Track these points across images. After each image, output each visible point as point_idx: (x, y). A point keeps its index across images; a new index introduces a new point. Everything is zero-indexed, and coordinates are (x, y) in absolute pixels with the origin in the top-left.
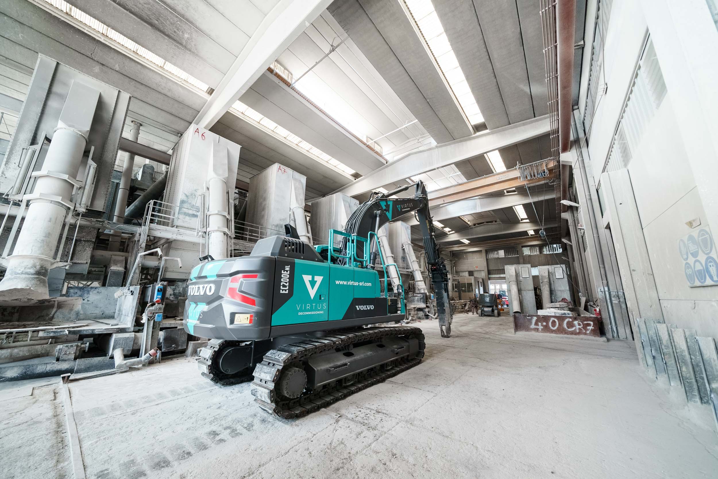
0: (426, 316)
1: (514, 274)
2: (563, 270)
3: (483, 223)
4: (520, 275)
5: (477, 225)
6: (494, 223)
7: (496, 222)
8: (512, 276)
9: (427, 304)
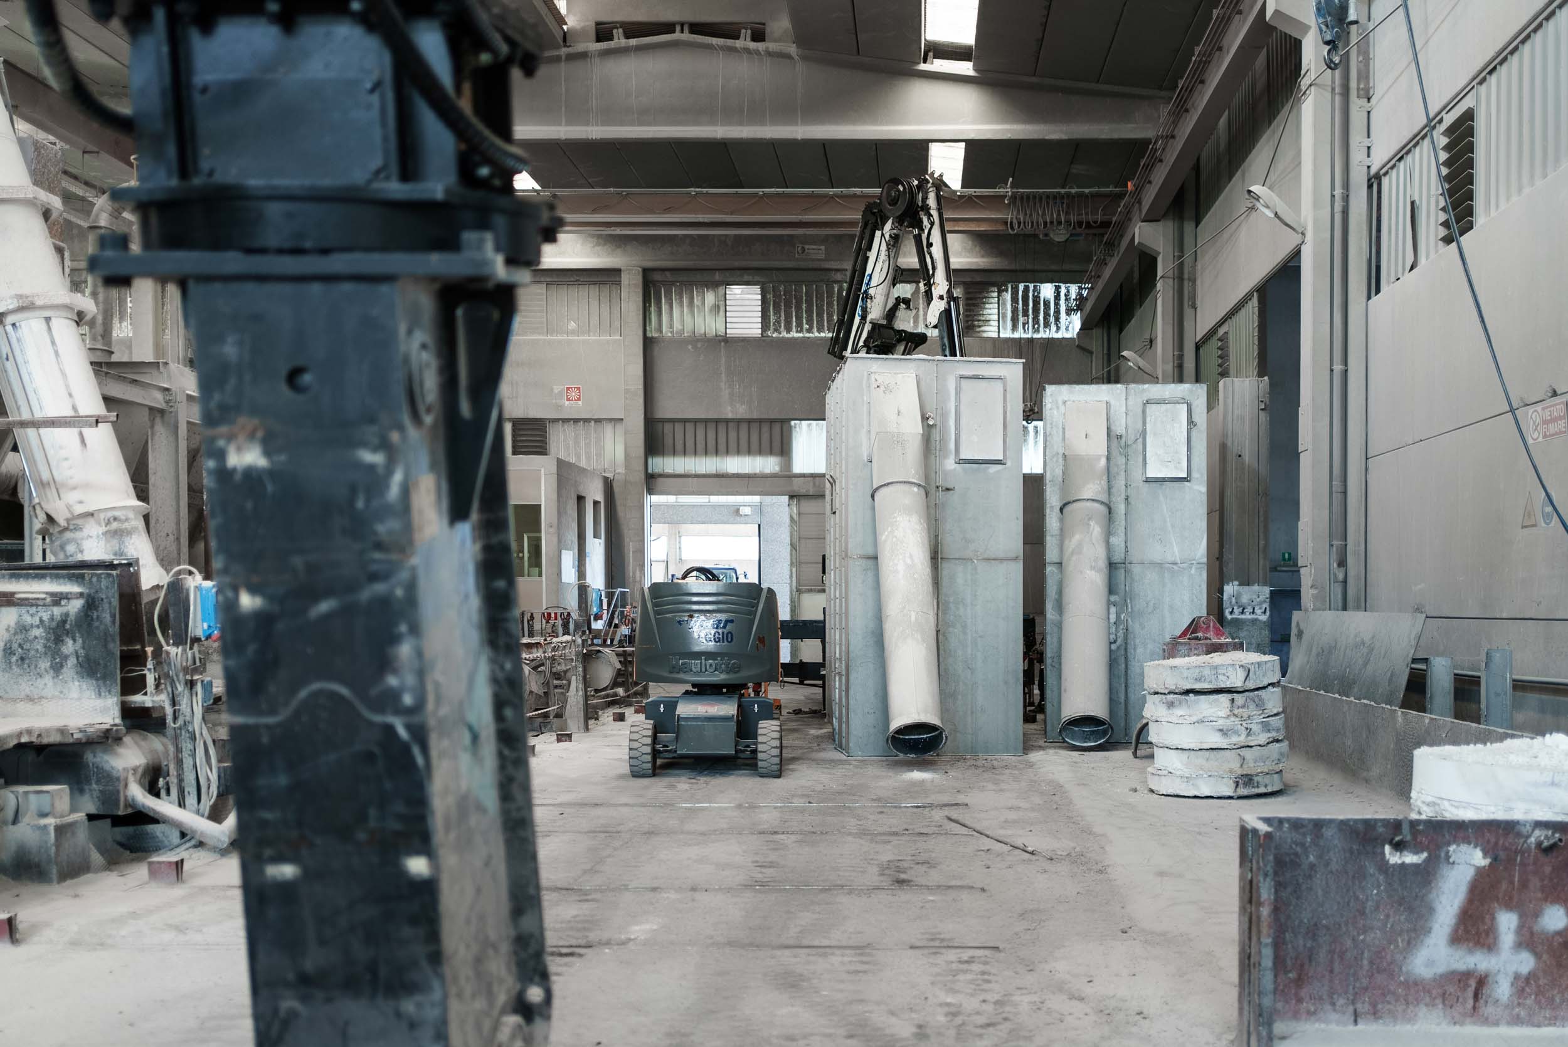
0: (117, 821)
1: (913, 427)
2: (1191, 422)
3: (669, 28)
4: (944, 441)
5: (619, 40)
6: (744, 42)
7: (758, 36)
8: (898, 440)
9: (133, 685)
